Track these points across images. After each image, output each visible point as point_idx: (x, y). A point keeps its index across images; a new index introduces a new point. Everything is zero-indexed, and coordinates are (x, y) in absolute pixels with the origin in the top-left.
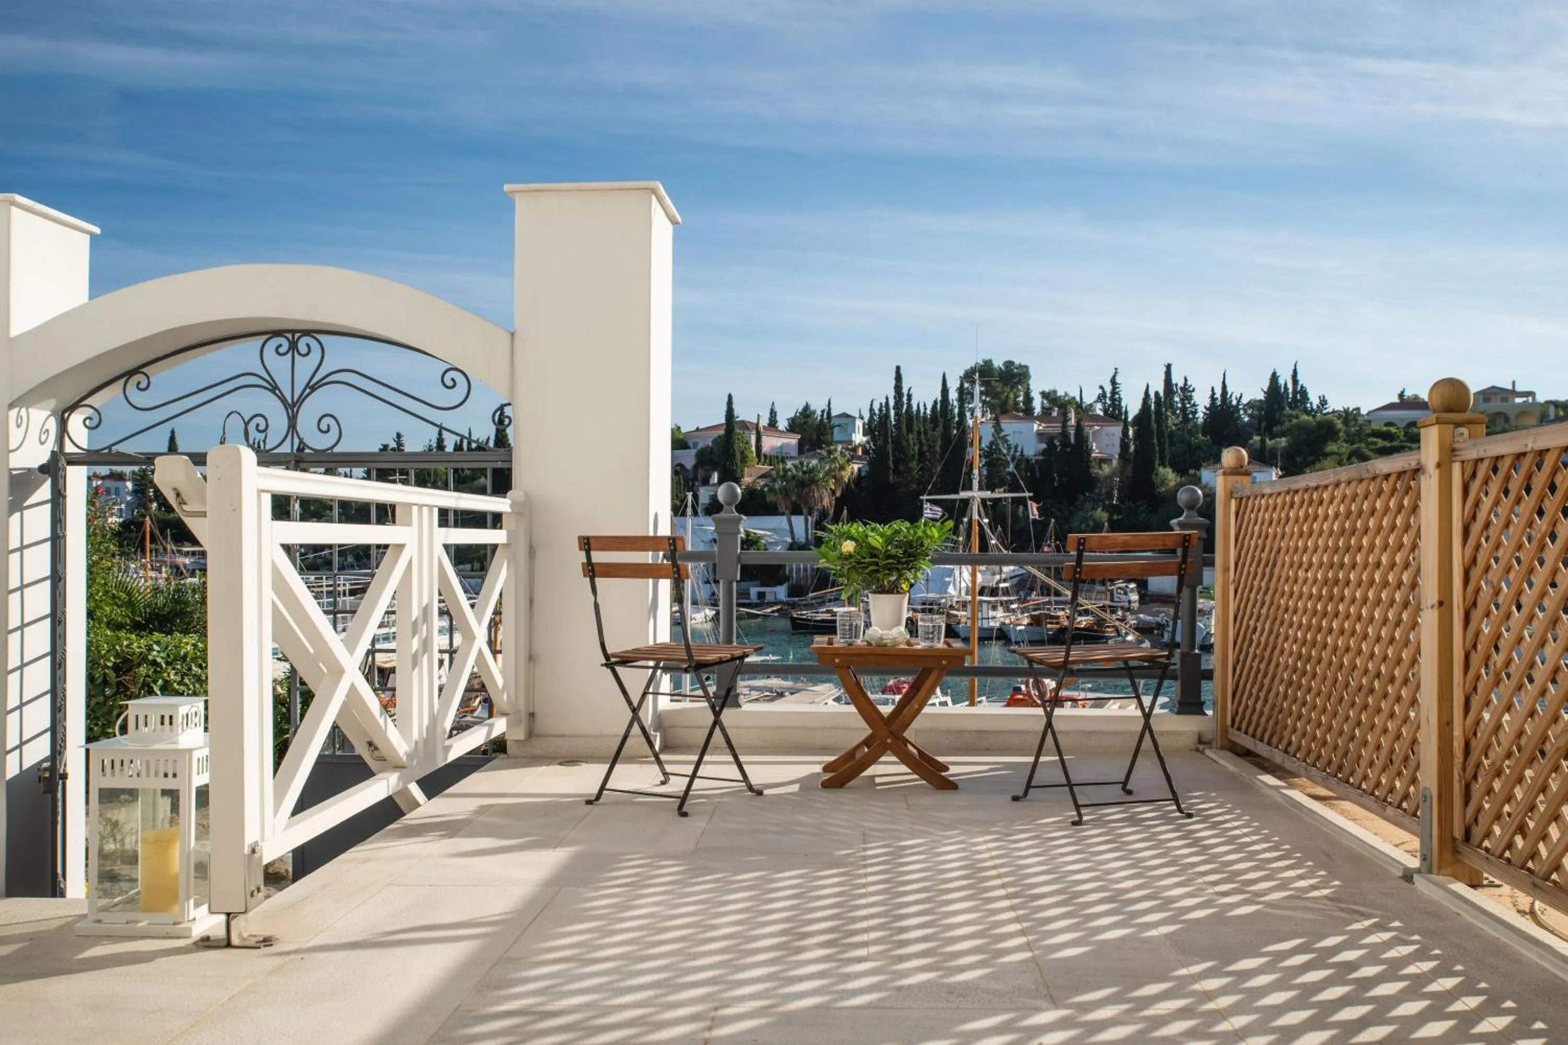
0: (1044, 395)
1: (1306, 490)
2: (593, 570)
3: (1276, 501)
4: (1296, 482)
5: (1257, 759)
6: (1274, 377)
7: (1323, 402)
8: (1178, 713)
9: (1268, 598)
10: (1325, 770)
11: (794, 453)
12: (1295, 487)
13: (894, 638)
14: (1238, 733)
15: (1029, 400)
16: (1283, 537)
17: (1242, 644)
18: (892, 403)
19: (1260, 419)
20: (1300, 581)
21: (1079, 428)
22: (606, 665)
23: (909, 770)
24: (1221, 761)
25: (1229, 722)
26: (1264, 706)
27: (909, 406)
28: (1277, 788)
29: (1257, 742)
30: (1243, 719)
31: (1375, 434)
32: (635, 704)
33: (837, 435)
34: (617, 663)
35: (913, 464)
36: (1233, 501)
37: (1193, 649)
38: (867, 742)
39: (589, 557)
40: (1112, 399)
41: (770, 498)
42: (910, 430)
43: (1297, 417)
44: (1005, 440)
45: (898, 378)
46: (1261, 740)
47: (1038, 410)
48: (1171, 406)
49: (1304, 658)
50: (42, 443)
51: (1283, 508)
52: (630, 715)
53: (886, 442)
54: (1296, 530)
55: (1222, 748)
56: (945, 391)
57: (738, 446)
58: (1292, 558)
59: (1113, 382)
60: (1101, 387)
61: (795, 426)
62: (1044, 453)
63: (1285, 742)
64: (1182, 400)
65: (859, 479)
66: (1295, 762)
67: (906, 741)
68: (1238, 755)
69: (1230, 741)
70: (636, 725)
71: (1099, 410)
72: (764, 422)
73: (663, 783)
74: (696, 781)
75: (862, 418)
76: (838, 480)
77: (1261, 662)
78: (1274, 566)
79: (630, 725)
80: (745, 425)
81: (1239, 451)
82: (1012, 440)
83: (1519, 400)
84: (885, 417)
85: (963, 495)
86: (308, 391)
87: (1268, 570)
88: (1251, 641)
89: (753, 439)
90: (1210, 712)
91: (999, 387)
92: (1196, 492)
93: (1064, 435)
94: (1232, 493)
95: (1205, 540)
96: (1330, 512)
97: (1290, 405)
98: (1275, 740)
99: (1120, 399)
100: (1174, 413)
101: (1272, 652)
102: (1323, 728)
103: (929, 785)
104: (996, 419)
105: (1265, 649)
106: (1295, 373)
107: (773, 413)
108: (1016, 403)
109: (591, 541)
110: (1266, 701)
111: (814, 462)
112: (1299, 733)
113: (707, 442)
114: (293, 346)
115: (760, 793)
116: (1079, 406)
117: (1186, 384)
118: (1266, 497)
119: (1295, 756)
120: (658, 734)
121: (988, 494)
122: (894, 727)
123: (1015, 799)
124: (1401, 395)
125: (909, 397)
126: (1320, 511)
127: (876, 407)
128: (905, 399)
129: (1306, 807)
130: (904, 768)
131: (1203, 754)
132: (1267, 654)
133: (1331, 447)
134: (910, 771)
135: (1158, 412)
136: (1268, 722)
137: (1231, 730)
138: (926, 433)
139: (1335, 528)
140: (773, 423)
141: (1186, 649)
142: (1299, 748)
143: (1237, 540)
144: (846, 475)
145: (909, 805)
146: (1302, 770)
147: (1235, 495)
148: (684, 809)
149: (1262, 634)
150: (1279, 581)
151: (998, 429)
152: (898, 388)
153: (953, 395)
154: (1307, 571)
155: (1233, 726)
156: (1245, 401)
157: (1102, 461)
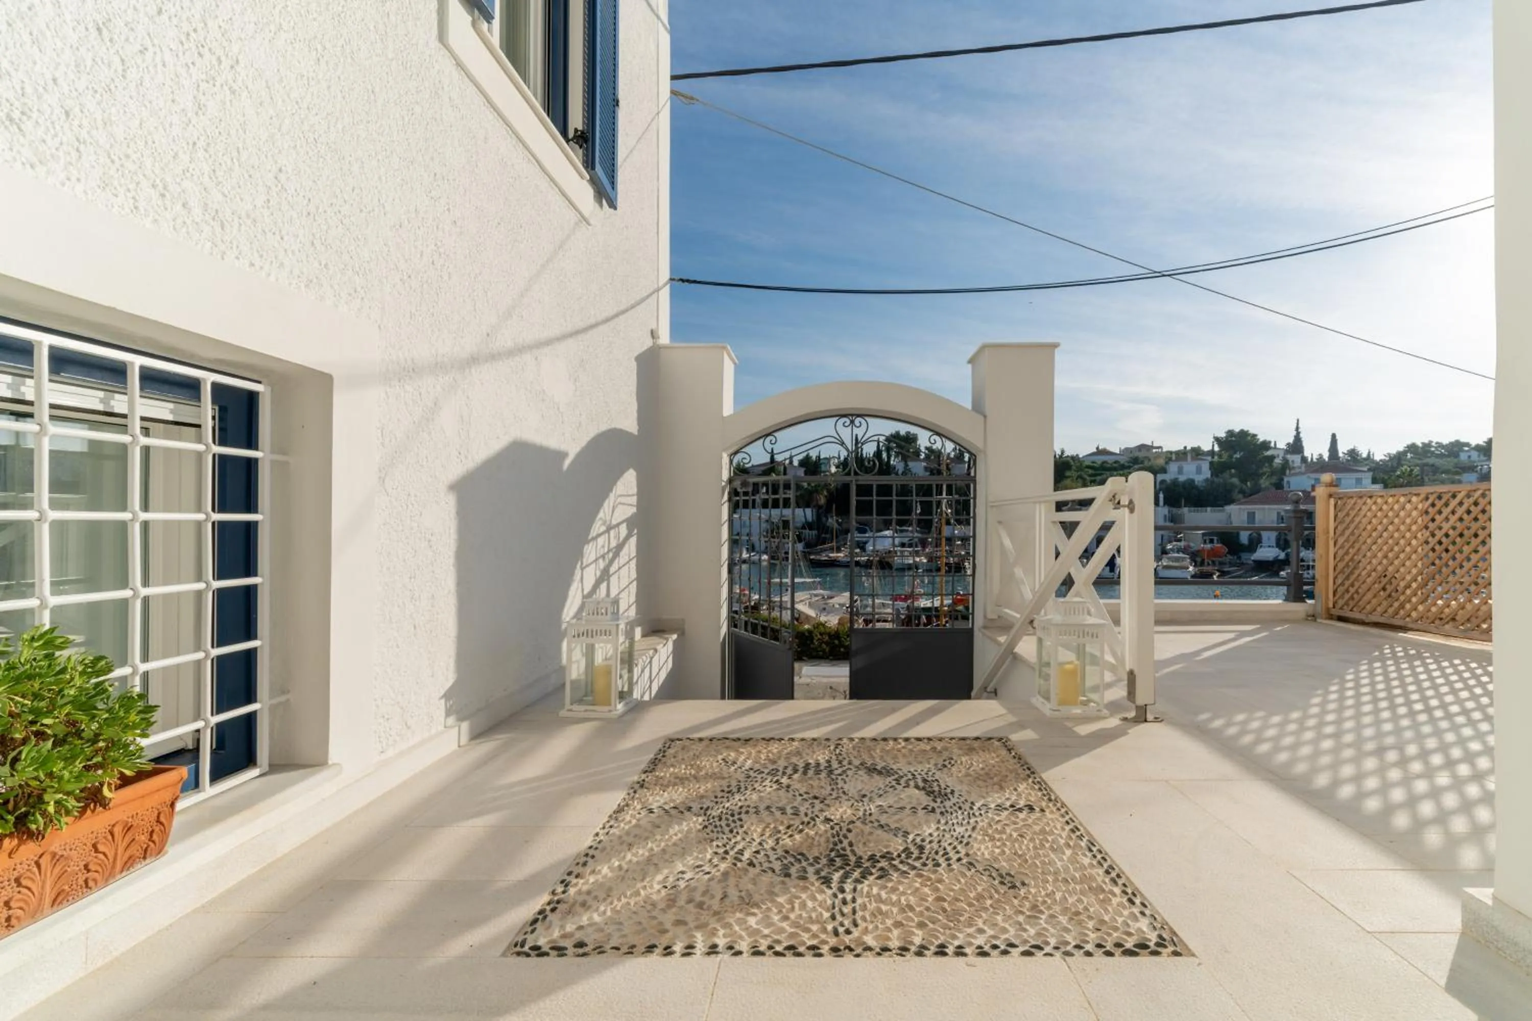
0: (925, 449)
7: (1063, 452)
11: (803, 477)
15: (919, 451)
18: (853, 454)
21: (946, 464)
25: (1331, 606)
27: (862, 454)
31: (1088, 467)
33: (823, 468)
36: (1332, 499)
44: (910, 471)
47: (923, 456)
56: (878, 447)
61: (803, 463)
72: (788, 462)
76: (828, 490)
80: (779, 463)
82: (913, 471)
83: (1154, 450)
89: (783, 470)
91: (903, 445)
94: (1331, 496)
104: (905, 460)
107: (791, 458)
108: (913, 453)
114: (852, 422)
124: (1097, 448)
127: (842, 456)
128: (860, 452)
133: (1068, 473)
137: (1332, 609)
140: (792, 463)
147: (1334, 497)
151: (906, 465)
152: (856, 447)
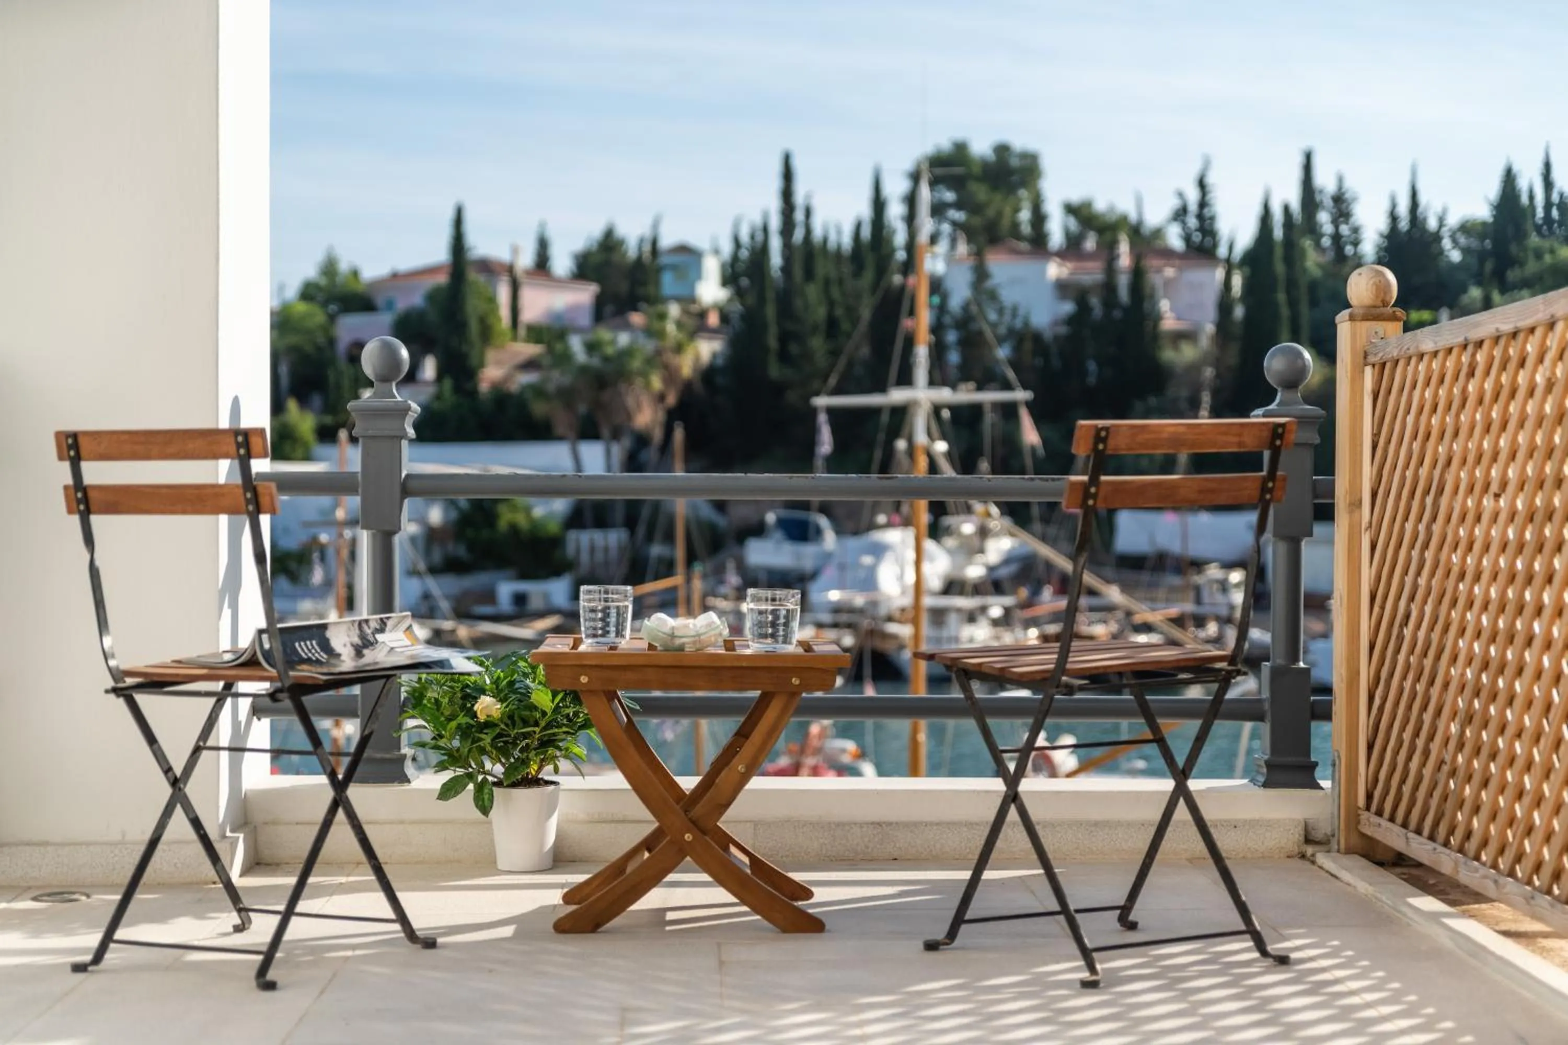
0: (1071, 209)
1: (1497, 339)
2: (86, 500)
3: (1443, 365)
4: (1476, 325)
5: (1414, 872)
6: (1509, 178)
8: (1266, 785)
9: (1429, 555)
10: (1529, 882)
11: (585, 320)
12: (1475, 335)
13: (699, 635)
14: (1376, 819)
15: (1039, 218)
16: (1456, 434)
17: (1385, 648)
18: (775, 223)
19: (1482, 256)
20: (1485, 518)
21: (1138, 273)
22: (115, 691)
23: (732, 899)
24: (1345, 876)
25: (1361, 801)
26: (1423, 764)
27: (808, 230)
28: (1435, 916)
29: (1411, 835)
30: (1386, 792)
32: (178, 770)
33: (668, 284)
34: (139, 687)
35: (817, 344)
36: (1368, 370)
37: (1296, 660)
38: (648, 844)
39: (77, 474)
40: (1200, 217)
41: (539, 409)
42: (809, 274)
43: (1552, 251)
44: (993, 296)
45: (788, 175)
46: (1419, 832)
48: (1311, 228)
49: (1493, 666)
51: (1456, 378)
52: (167, 791)
53: (762, 300)
54: (1478, 416)
55: (1349, 851)
56: (879, 205)
57: (473, 306)
58: (1472, 474)
59: (1202, 185)
60: (1181, 195)
61: (586, 268)
62: (1071, 321)
63: (1459, 833)
64: (1335, 222)
65: (709, 374)
66: (1476, 870)
67: (726, 841)
68: (1381, 864)
69: (1363, 835)
70: (179, 811)
71: (1174, 239)
72: (526, 260)
73: (239, 929)
74: (294, 920)
75: (716, 252)
76: (670, 375)
77: (1418, 679)
78: (1440, 491)
79: (167, 813)
80: (487, 267)
81: (1382, 274)
82: (1008, 296)
84: (761, 253)
85: (897, 396)
87: (1429, 500)
88: (1400, 638)
89: (503, 294)
90: (1326, 784)
91: (980, 192)
92: (1300, 355)
93: (1109, 287)
94: (1365, 357)
95: (1316, 447)
96: (1539, 378)
97: (1538, 229)
98: (1442, 830)
99: (1212, 219)
100: (1317, 244)
101: (1438, 657)
102: (1527, 800)
103: (766, 923)
104: (978, 255)
105: (1425, 655)
106: (1547, 166)
107: (543, 246)
108: (1015, 225)
109: (82, 441)
110: (1426, 753)
111: (624, 339)
112: (1485, 812)
113: (415, 299)
115: (430, 944)
116: (1136, 231)
117: (1340, 188)
118: (1426, 358)
119: (1477, 858)
120: (241, 836)
121: (945, 394)
122: (698, 810)
123: (931, 946)
125: (808, 212)
126: (1522, 378)
127: (745, 238)
128: (799, 216)
129: (1492, 954)
130: (721, 895)
131: (1313, 862)
132: (1428, 662)
134: (735, 900)
135: (1290, 243)
136: (1430, 794)
137: (1365, 815)
138: (841, 282)
139: (1548, 408)
140: (542, 263)
141: (1280, 661)
142: (1485, 843)
143: (1374, 447)
144: (686, 366)
145: (721, 963)
146: (1491, 884)
147: (1371, 359)
148: (271, 975)
149: (1418, 626)
150: (1448, 520)
151: (981, 274)
152: (787, 194)
153: (895, 211)
154: (1497, 496)
155: (1368, 808)
156: (1453, 220)
157: (1180, 337)
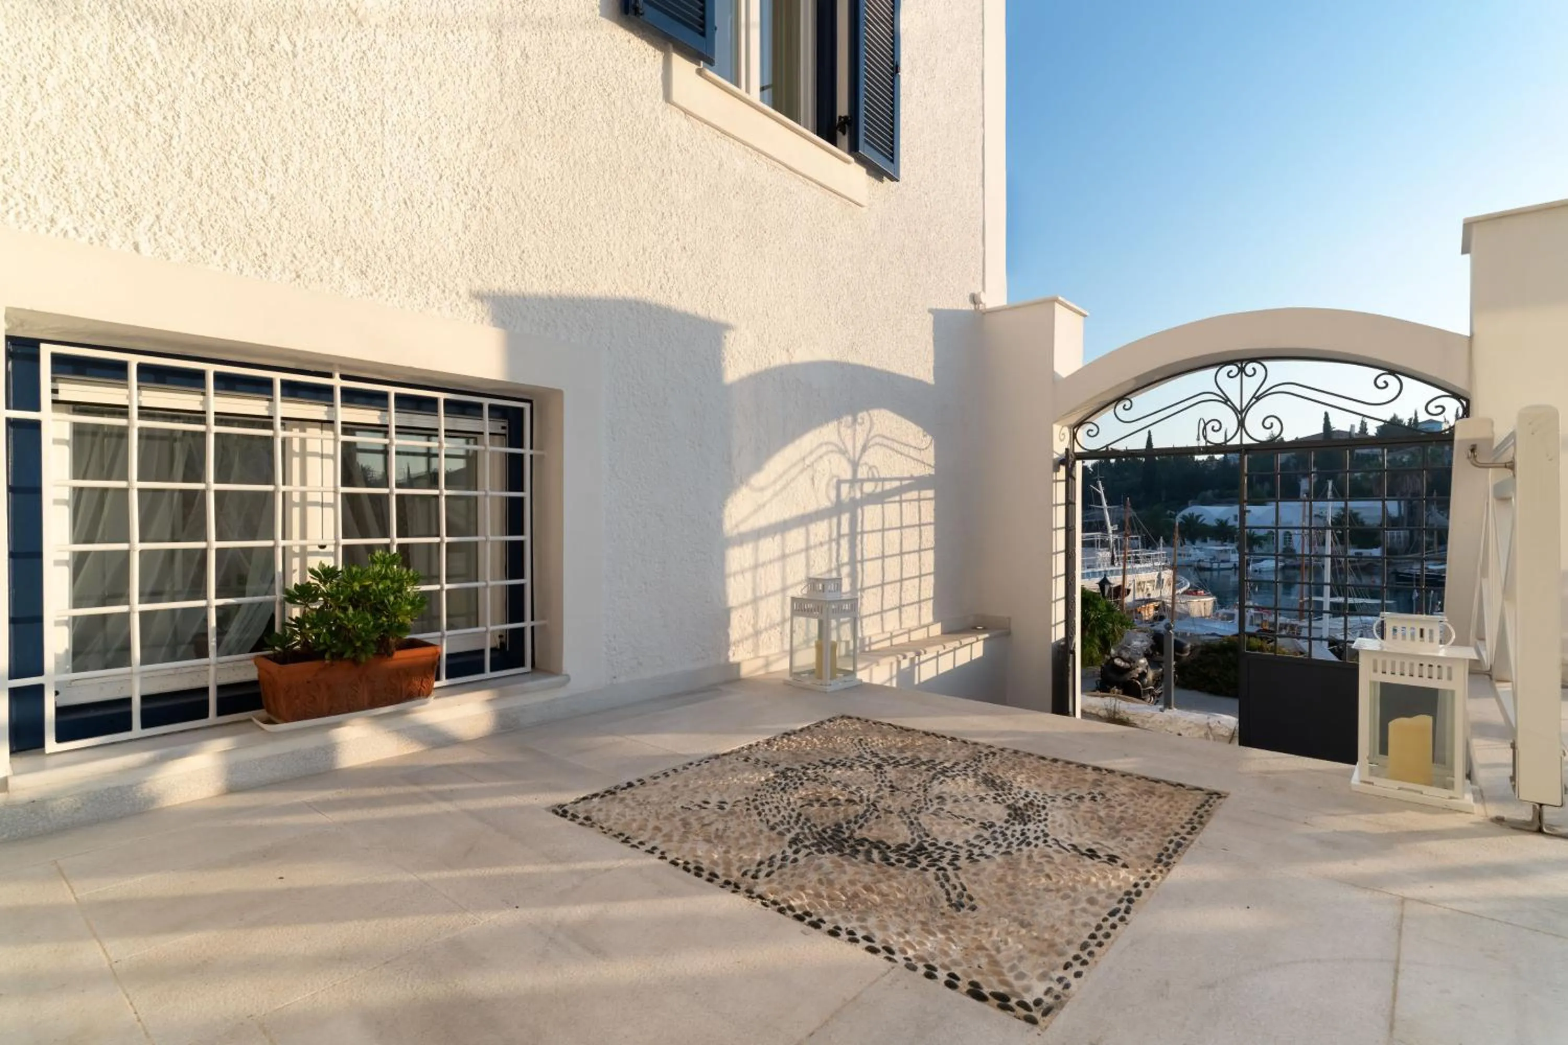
50: (1062, 440)
86: (1254, 400)
114: (1242, 370)
